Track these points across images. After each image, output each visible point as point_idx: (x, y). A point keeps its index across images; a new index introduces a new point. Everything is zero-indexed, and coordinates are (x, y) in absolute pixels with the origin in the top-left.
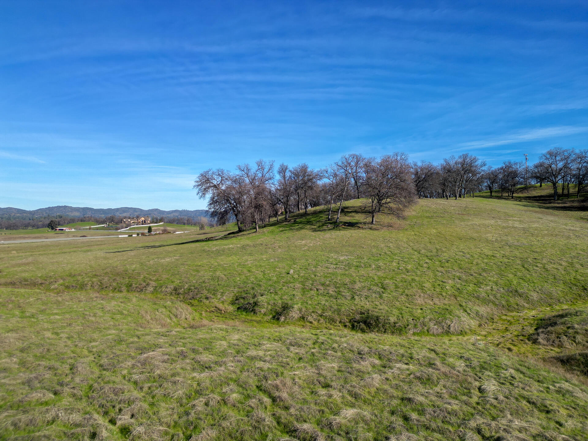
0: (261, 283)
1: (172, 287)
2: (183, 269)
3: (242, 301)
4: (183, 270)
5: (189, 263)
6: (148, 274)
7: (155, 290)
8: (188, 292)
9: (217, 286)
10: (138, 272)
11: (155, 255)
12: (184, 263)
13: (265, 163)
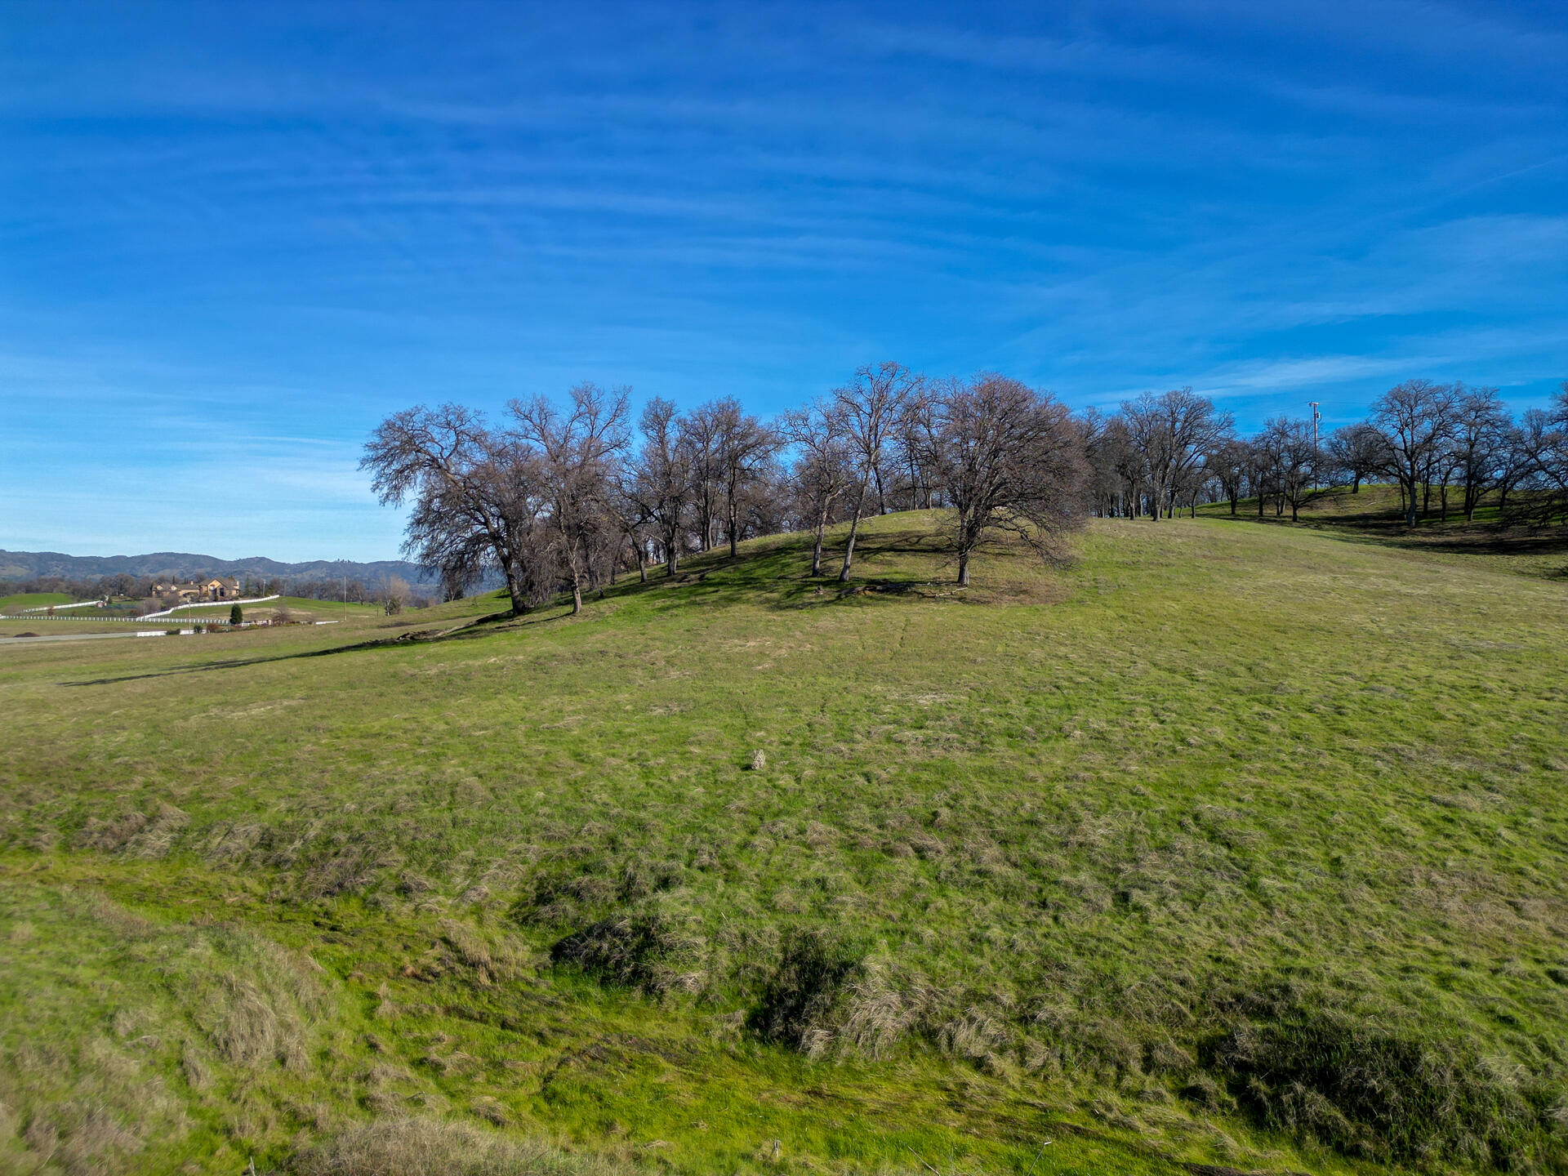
0: (642, 814)
1: (255, 831)
2: (309, 747)
3: (569, 906)
4: (311, 752)
5: (336, 722)
6: (165, 771)
7: (176, 843)
8: (323, 856)
9: (450, 829)
10: (126, 764)
11: (217, 692)
12: (318, 723)
13: (600, 393)
